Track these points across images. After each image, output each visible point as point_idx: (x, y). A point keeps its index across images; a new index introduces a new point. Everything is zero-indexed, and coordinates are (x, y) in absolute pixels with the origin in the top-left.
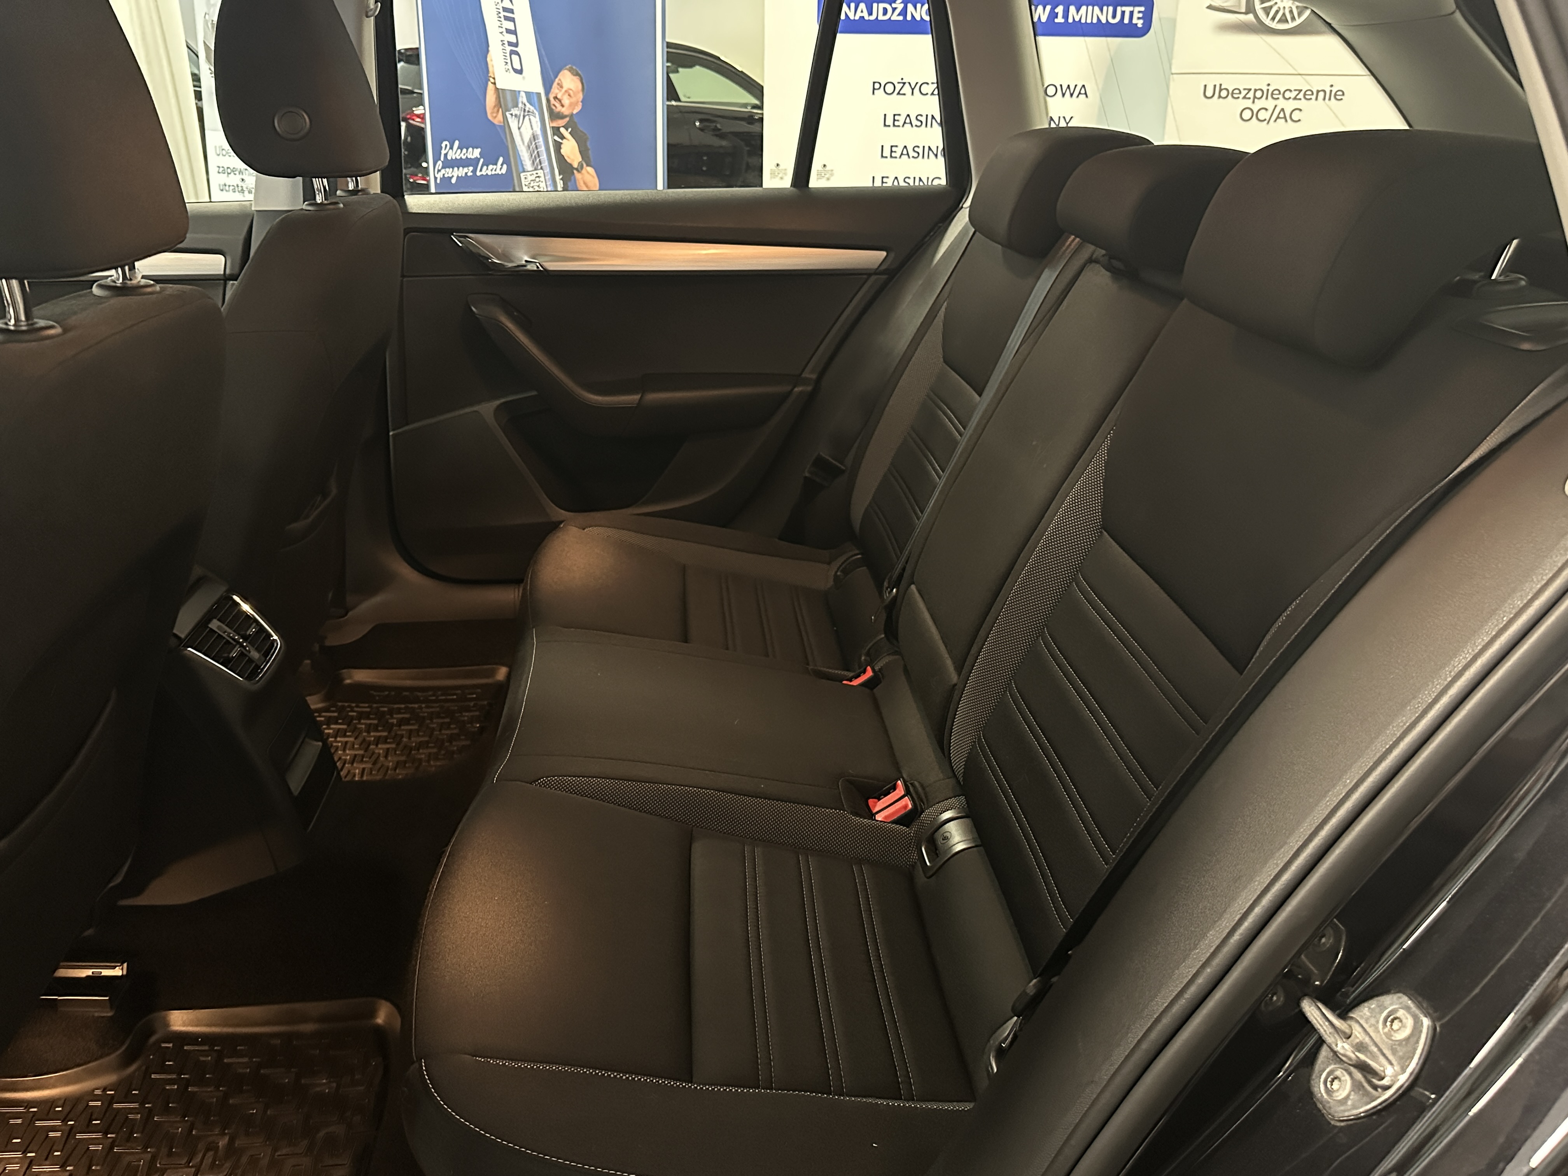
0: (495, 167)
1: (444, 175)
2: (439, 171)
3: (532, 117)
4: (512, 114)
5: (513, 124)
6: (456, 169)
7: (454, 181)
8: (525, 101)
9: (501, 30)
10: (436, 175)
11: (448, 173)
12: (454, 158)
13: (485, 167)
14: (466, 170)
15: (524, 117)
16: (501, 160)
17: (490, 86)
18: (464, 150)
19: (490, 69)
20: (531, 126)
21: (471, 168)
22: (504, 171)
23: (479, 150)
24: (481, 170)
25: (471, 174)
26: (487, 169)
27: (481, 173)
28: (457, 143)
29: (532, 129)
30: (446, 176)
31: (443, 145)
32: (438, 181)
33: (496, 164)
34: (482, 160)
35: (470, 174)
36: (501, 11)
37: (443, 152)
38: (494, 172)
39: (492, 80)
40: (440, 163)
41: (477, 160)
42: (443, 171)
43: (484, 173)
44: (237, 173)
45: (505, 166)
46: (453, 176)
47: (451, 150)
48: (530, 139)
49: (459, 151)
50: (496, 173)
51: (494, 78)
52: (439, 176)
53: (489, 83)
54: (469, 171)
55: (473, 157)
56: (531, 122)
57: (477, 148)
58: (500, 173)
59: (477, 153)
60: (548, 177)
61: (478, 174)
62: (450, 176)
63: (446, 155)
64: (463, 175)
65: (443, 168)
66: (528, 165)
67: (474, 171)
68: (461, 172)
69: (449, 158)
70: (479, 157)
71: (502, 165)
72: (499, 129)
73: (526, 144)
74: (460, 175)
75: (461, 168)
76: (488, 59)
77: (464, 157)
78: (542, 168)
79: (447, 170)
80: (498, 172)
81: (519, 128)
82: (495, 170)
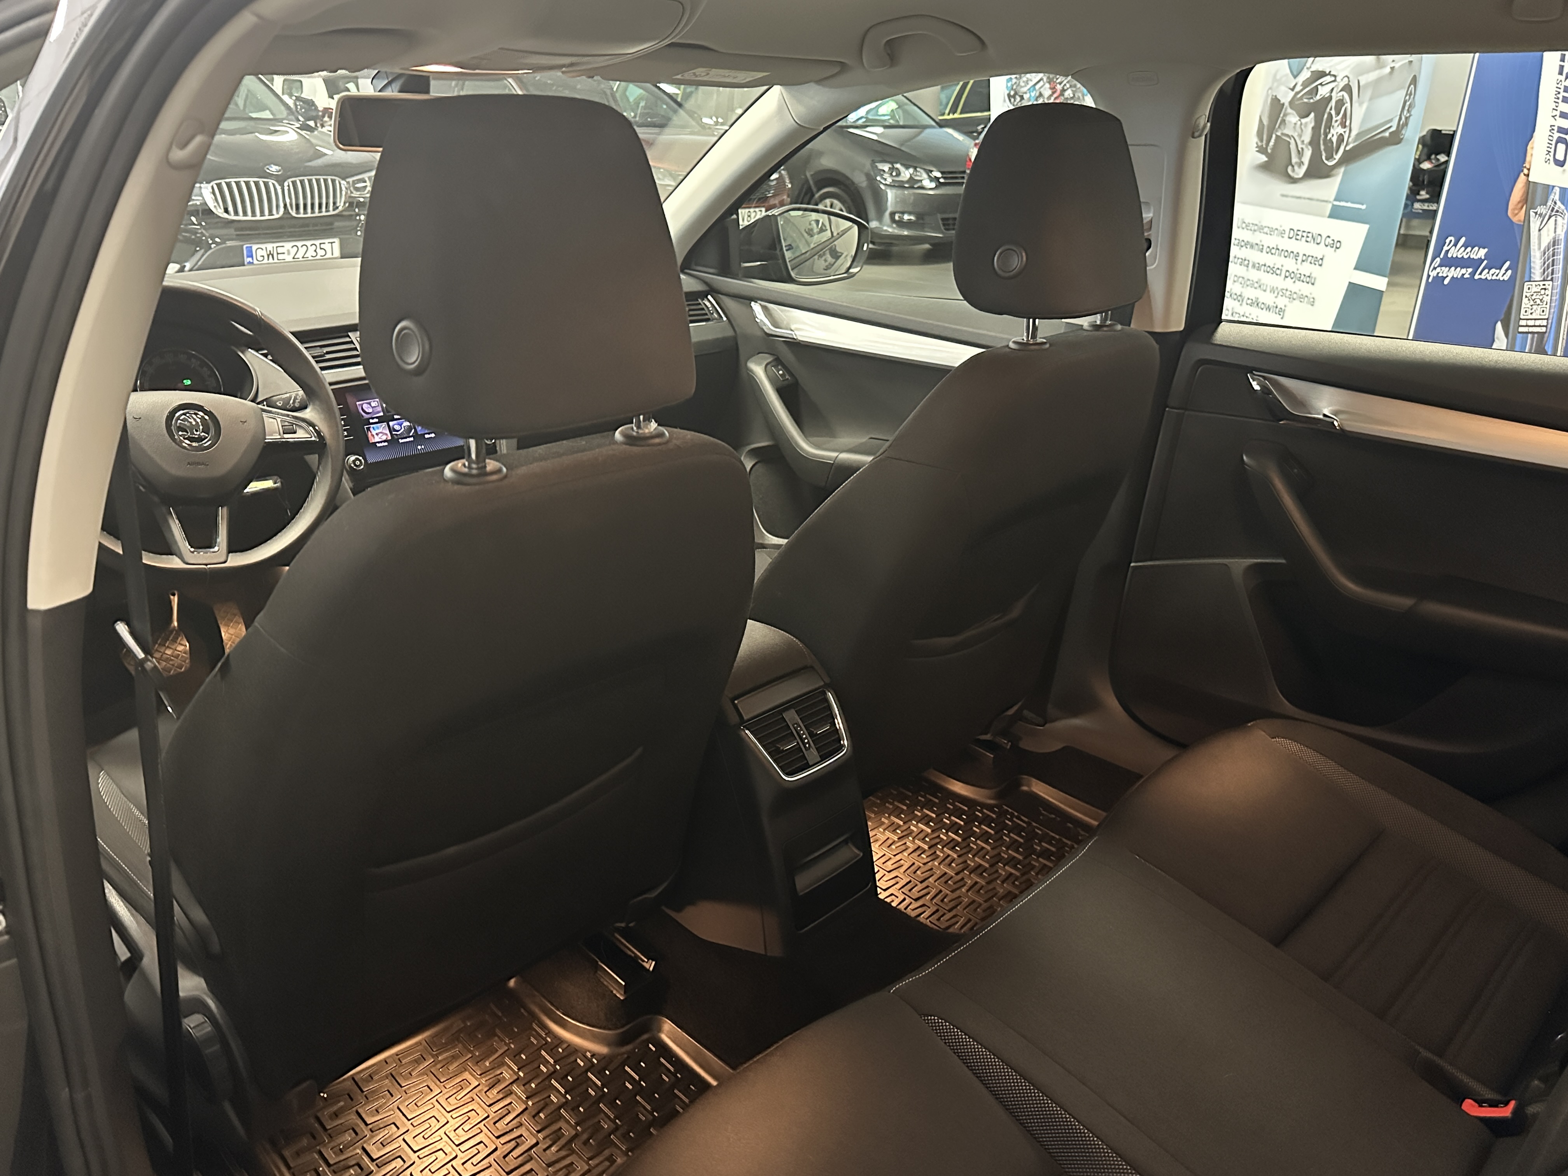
0: (1498, 271)
1: (1438, 273)
2: (1435, 268)
3: (1559, 218)
4: (1536, 213)
5: (1535, 224)
6: (1453, 268)
7: (1446, 282)
8: (1557, 197)
9: (1555, 113)
10: (1430, 273)
11: (1444, 271)
12: (1454, 256)
13: (1486, 271)
14: (1464, 271)
15: (1550, 217)
16: (1508, 264)
17: (1522, 178)
18: (1469, 249)
19: (1528, 159)
20: (1555, 228)
21: (1470, 270)
22: (1506, 278)
23: (1486, 250)
24: (1480, 274)
25: (1468, 276)
26: (1488, 273)
27: (1480, 276)
28: (1463, 240)
29: (1555, 232)
30: (1440, 275)
31: (1448, 241)
32: (1430, 280)
33: (1500, 269)
34: (1485, 262)
35: (1467, 276)
36: (1561, 91)
37: (1446, 248)
38: (1494, 277)
39: (1526, 171)
40: (1438, 260)
41: (1481, 261)
42: (1438, 270)
43: (1483, 277)
44: (1248, 246)
45: (1510, 272)
46: (1447, 276)
47: (1454, 247)
48: (1549, 244)
49: (1463, 249)
50: (1498, 278)
51: (1529, 170)
52: (1433, 274)
53: (1522, 174)
54: (1467, 272)
55: (1476, 258)
56: (1556, 224)
57: (1484, 248)
58: (1501, 279)
59: (1482, 253)
60: (1557, 290)
61: (1477, 277)
62: (1445, 275)
63: (1447, 251)
64: (1459, 277)
65: (1438, 266)
66: (1537, 274)
67: (1473, 274)
68: (1458, 273)
69: (1450, 255)
70: (1483, 258)
71: (1506, 270)
72: (1516, 228)
73: (1542, 249)
74: (1455, 276)
75: (1459, 269)
76: (1529, 148)
77: (1466, 257)
78: (1552, 280)
79: (1443, 268)
80: (1500, 277)
81: (1540, 230)
82: (1497, 276)
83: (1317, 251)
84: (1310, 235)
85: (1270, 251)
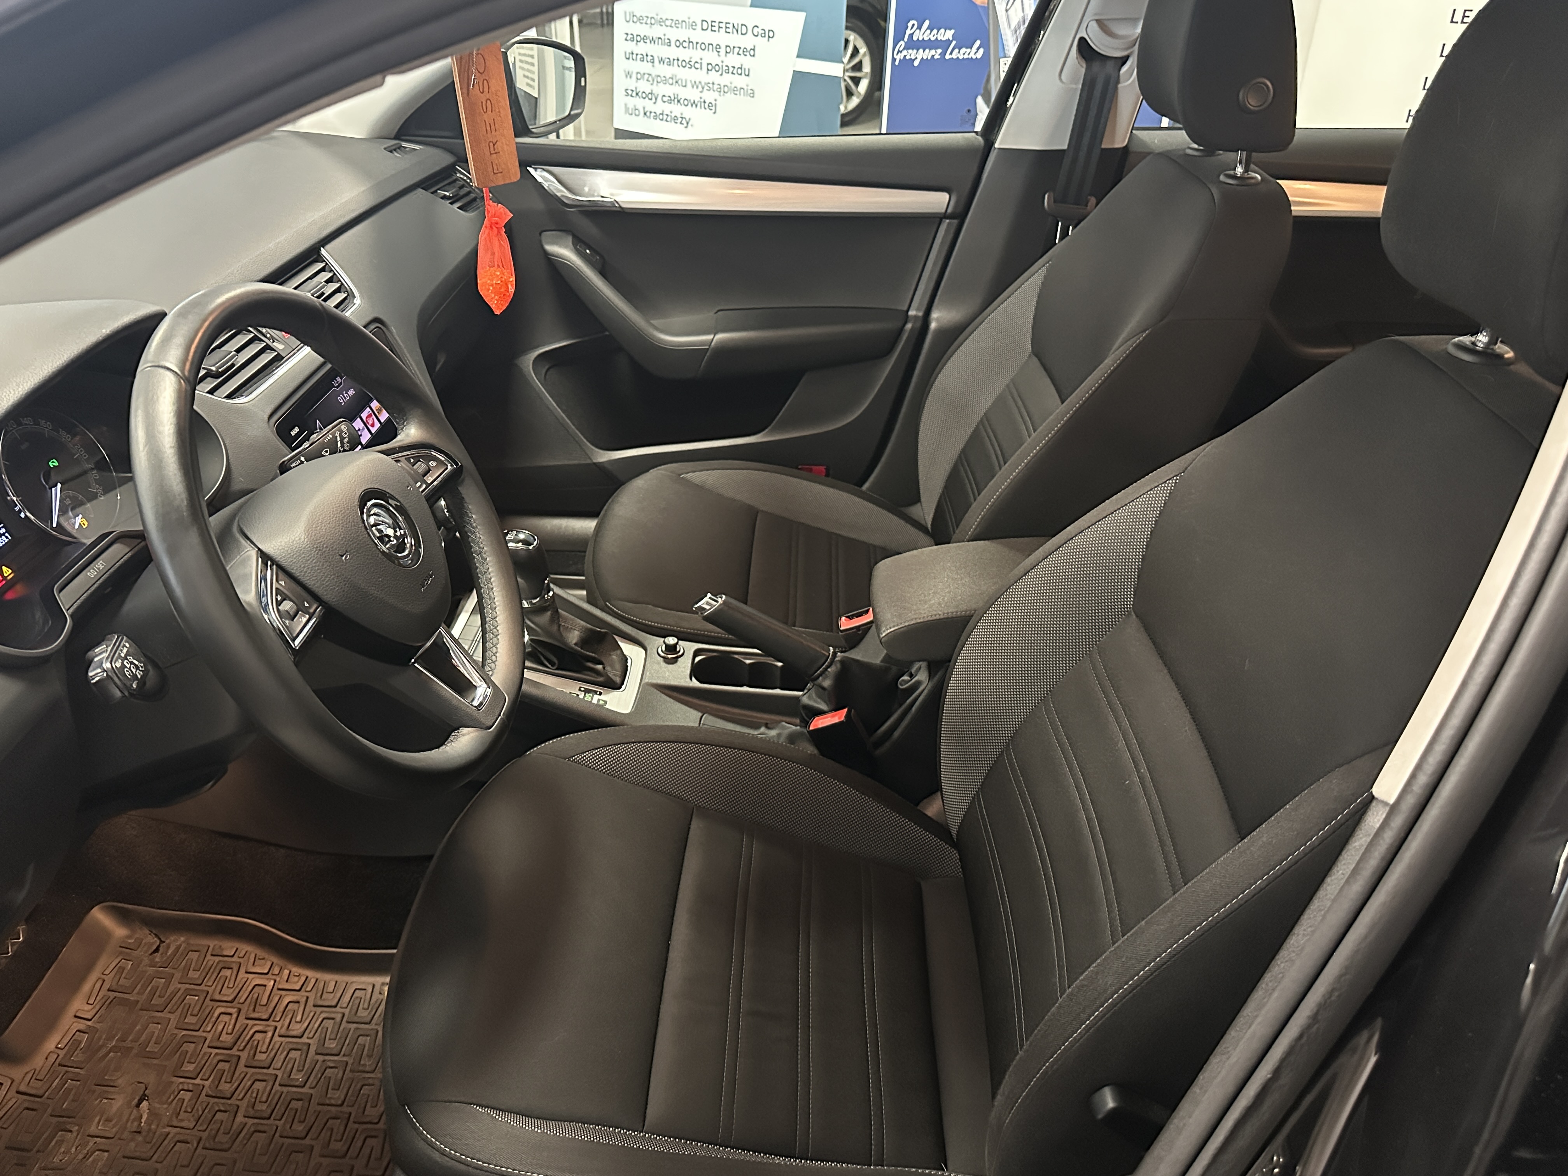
0: (969, 50)
1: (905, 56)
2: (899, 52)
5: (1000, 5)
6: (921, 51)
7: (916, 63)
10: (895, 56)
11: (911, 54)
12: (921, 39)
13: (957, 50)
14: (933, 52)
16: (978, 43)
18: (935, 31)
20: (1023, 9)
21: (939, 51)
22: (979, 55)
23: (953, 31)
24: (951, 53)
25: (939, 57)
26: (959, 52)
27: (951, 56)
28: (927, 23)
29: (1023, 12)
30: (908, 57)
31: (910, 25)
32: (897, 63)
33: (971, 48)
34: (954, 43)
35: (937, 57)
37: (909, 32)
38: (966, 56)
40: (902, 43)
41: (949, 42)
42: (904, 53)
43: (954, 56)
44: (648, 41)
45: (981, 51)
46: (916, 58)
47: (918, 31)
48: (1019, 22)
49: (929, 31)
50: (970, 57)
52: (898, 57)
54: (937, 53)
55: (944, 39)
56: (1022, 5)
57: (950, 29)
58: (974, 57)
59: (949, 34)
61: (948, 57)
62: (913, 58)
63: (911, 35)
64: (929, 58)
65: (904, 49)
66: (1011, 51)
67: (943, 54)
68: (927, 54)
69: (915, 38)
70: (951, 39)
71: (978, 49)
72: (981, 10)
73: (1013, 27)
74: (925, 58)
75: (927, 50)
77: (933, 39)
79: (910, 51)
80: (972, 55)
81: (1007, 11)
82: (969, 54)
83: (747, 41)
84: (731, 26)
85: (680, 44)
